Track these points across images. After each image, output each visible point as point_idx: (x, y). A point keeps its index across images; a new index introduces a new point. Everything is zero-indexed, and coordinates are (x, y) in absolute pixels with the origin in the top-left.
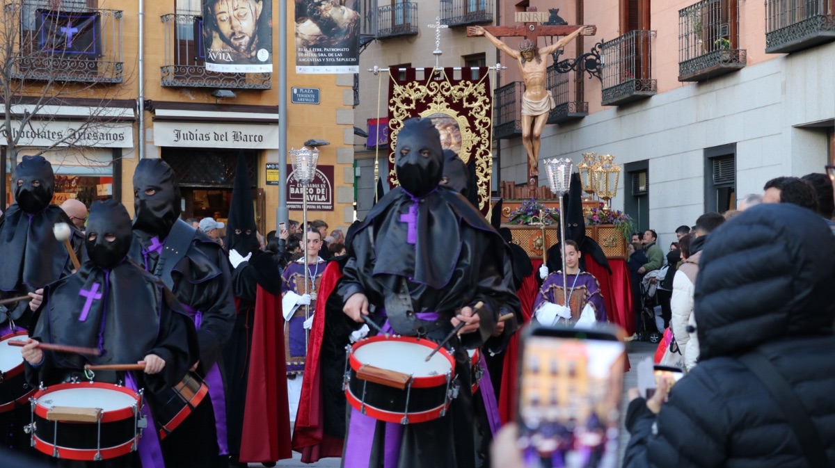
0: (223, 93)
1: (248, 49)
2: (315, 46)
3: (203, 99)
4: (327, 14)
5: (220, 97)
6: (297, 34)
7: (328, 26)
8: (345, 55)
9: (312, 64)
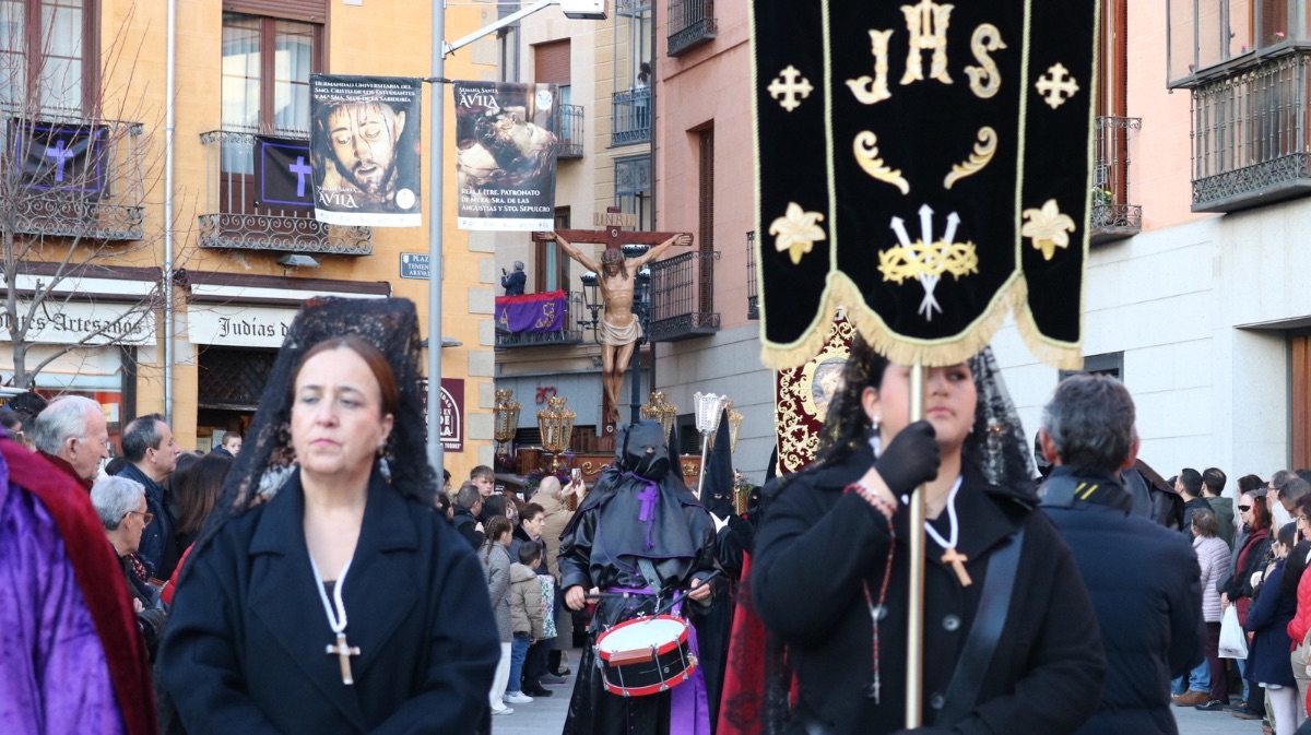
0: (299, 260)
1: (382, 189)
2: (487, 186)
3: (265, 269)
4: (504, 136)
5: (290, 266)
6: (459, 166)
7: (507, 154)
8: (534, 201)
9: (482, 215)
